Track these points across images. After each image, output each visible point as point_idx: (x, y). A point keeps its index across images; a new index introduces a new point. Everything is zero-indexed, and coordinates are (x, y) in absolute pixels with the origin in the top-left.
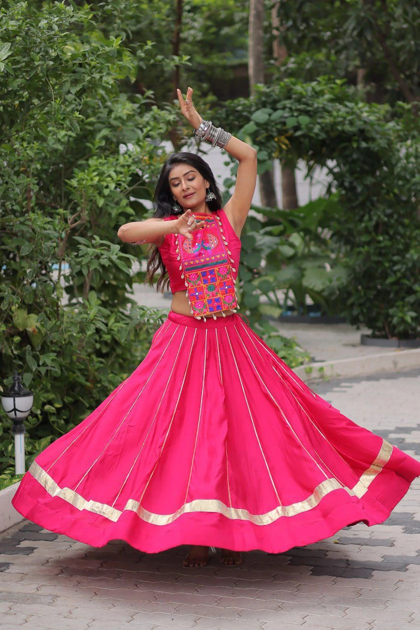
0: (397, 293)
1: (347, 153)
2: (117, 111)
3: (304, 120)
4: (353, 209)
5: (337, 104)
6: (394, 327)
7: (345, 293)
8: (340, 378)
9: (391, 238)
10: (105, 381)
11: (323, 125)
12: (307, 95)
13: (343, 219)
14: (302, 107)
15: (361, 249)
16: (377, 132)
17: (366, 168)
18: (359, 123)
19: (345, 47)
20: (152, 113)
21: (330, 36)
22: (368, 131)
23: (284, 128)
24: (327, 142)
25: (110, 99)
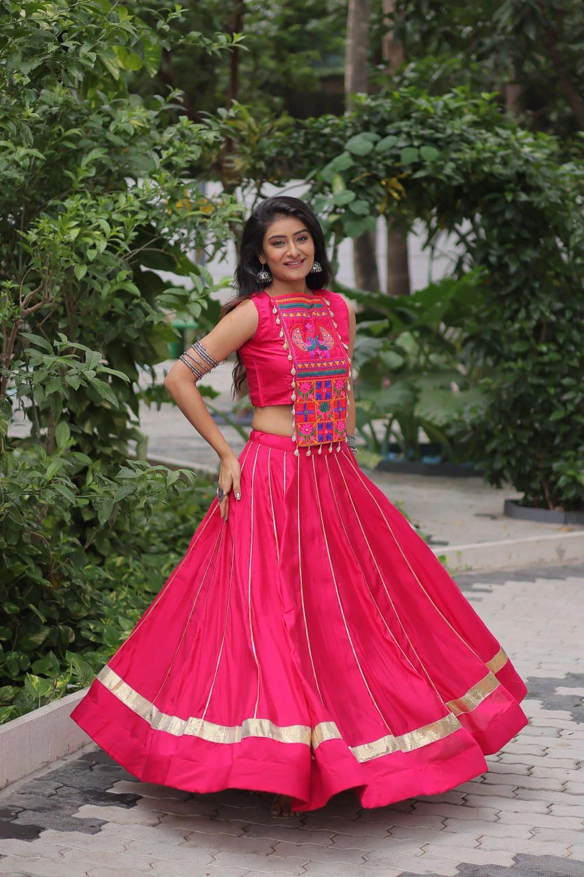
0: (566, 437)
1: (496, 209)
2: (120, 121)
3: (430, 153)
4: (501, 299)
5: (483, 131)
6: (561, 492)
7: (482, 432)
8: (473, 573)
9: (560, 348)
10: (77, 578)
11: (460, 162)
12: (435, 114)
13: (484, 315)
14: (427, 132)
15: (512, 364)
16: (545, 177)
17: (525, 234)
18: (517, 163)
19: (494, 49)
20: (178, 126)
21: (471, 32)
22: (531, 176)
23: (397, 165)
24: (465, 190)
25: (109, 100)
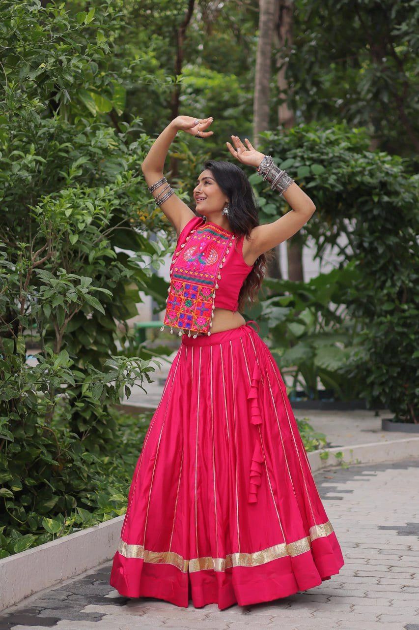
1: (366, 208)
3: (318, 169)
4: (373, 273)
5: (355, 155)
7: (363, 369)
8: (361, 465)
11: (340, 175)
12: (321, 143)
13: (362, 286)
14: (315, 155)
15: (383, 319)
16: (401, 184)
17: (389, 226)
18: (381, 176)
22: (391, 184)
24: (344, 196)
